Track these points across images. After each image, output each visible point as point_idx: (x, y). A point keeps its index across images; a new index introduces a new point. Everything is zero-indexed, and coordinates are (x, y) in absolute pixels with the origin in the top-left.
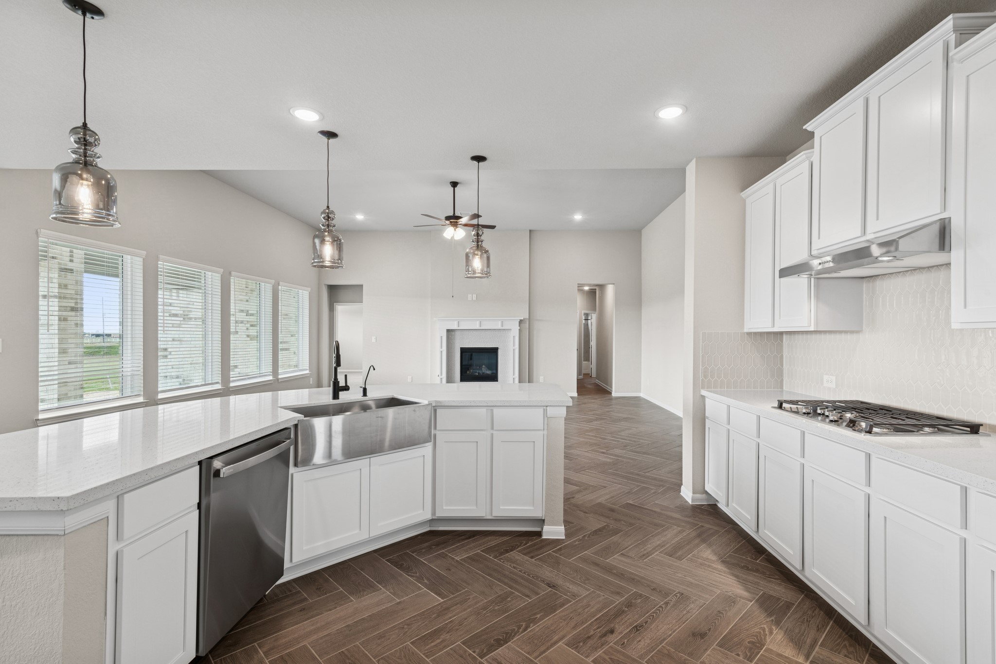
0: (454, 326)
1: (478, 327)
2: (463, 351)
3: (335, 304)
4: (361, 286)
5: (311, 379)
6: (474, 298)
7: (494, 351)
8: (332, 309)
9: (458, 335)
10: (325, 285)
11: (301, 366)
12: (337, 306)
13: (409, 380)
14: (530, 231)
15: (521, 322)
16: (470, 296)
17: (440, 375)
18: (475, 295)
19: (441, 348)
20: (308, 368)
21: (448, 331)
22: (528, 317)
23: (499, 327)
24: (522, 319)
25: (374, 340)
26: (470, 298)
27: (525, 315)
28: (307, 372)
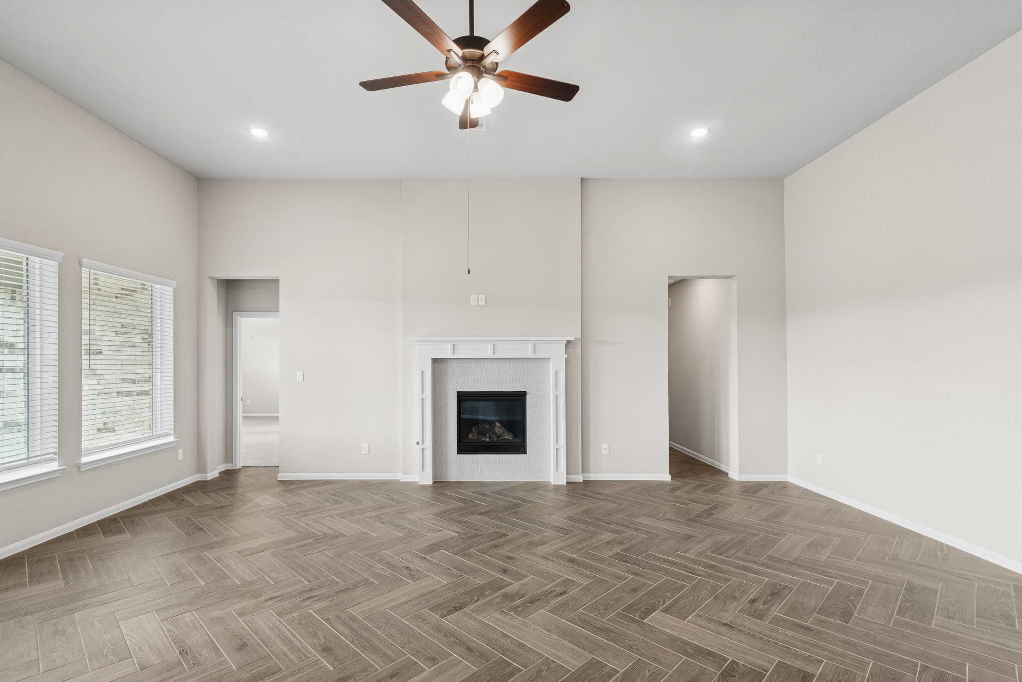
0: (446, 353)
1: (489, 354)
2: (463, 398)
3: (234, 314)
4: (277, 281)
5: (180, 451)
6: (482, 303)
7: (519, 398)
8: (229, 323)
9: (451, 368)
10: (212, 278)
11: (159, 429)
12: (238, 318)
13: (364, 451)
14: (582, 179)
15: (568, 344)
16: (473, 297)
17: (420, 443)
18: (483, 297)
19: (423, 393)
20: (172, 432)
21: (435, 361)
22: (579, 337)
23: (530, 354)
24: (572, 338)
25: (299, 378)
26: (473, 302)
27: (574, 334)
28: (171, 439)
